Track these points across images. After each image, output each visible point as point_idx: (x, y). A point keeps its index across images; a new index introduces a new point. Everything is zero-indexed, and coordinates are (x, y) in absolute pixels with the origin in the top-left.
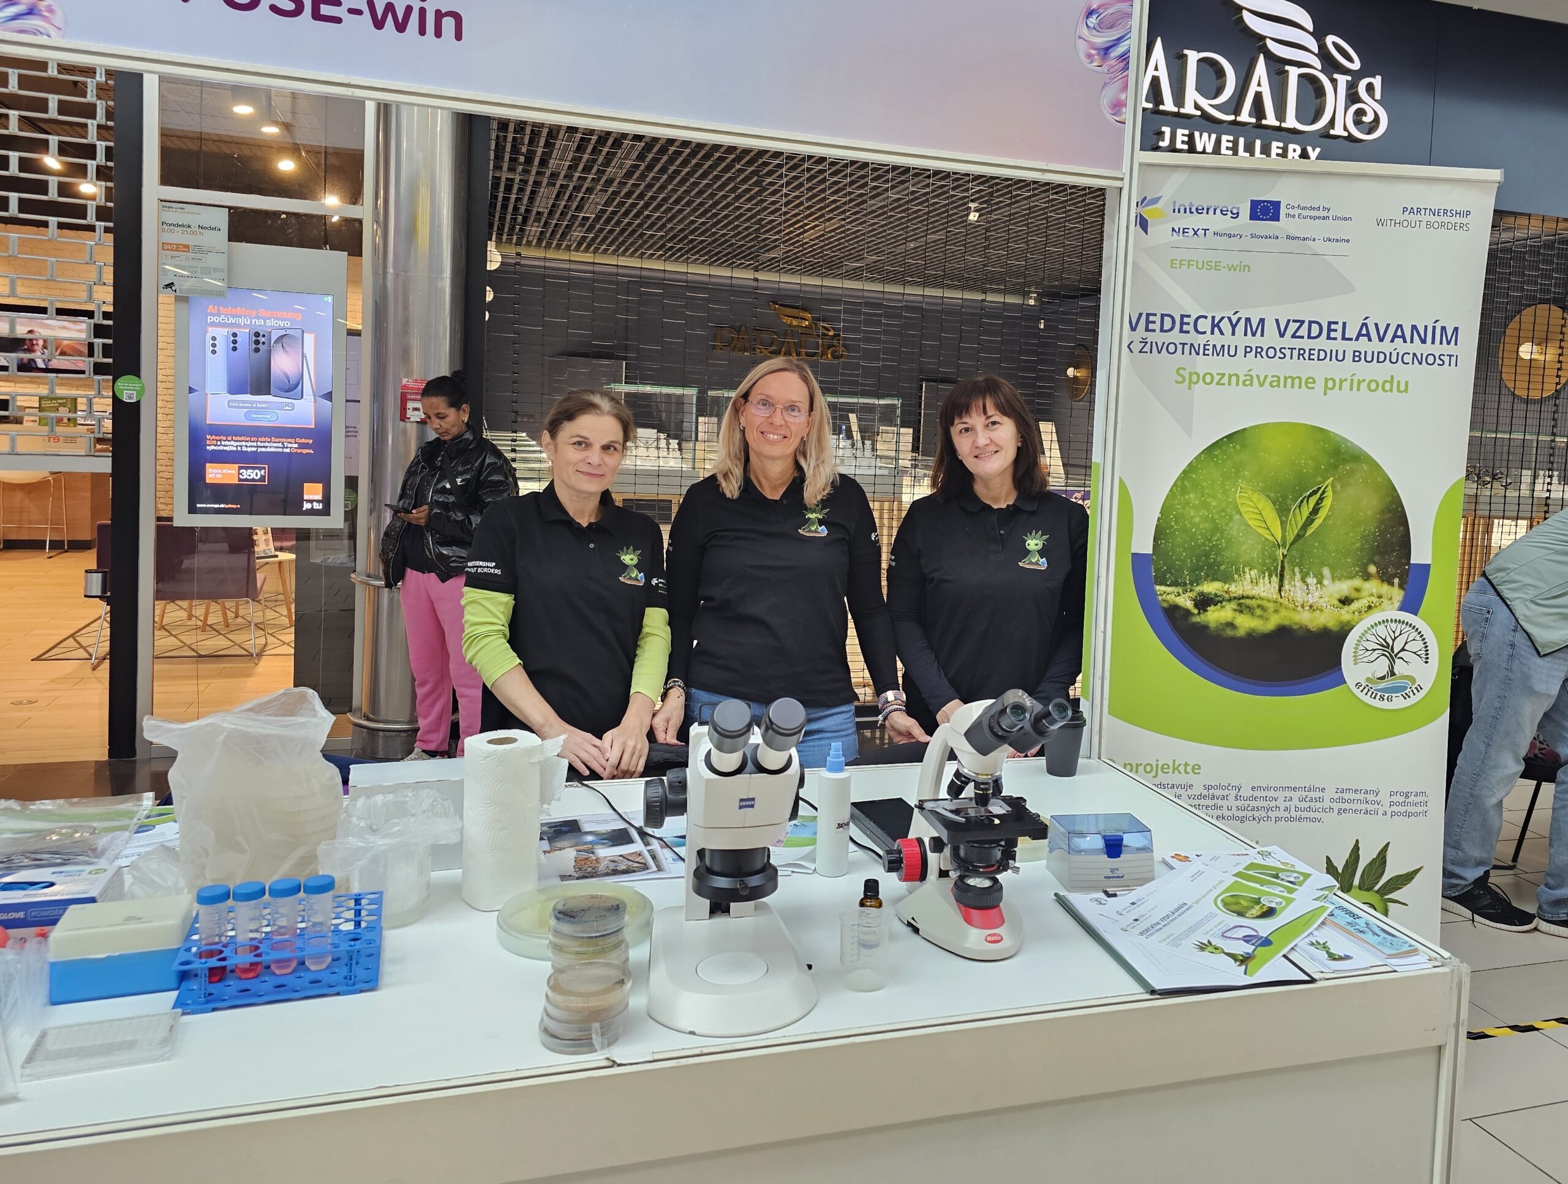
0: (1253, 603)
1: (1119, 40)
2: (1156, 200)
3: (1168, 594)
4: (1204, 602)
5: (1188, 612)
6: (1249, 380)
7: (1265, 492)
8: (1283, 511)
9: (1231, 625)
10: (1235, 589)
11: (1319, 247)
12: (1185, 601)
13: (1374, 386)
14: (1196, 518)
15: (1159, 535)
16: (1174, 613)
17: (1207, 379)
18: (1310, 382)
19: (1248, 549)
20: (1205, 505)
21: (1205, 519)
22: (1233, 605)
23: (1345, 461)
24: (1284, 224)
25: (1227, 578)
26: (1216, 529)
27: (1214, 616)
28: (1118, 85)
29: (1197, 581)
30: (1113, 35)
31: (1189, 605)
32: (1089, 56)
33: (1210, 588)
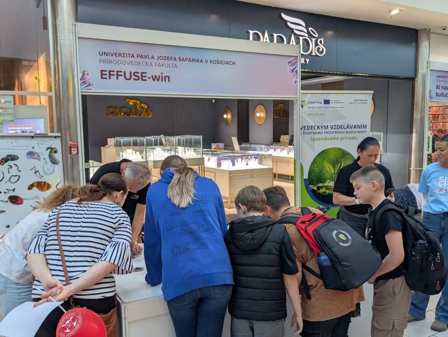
0: (329, 187)
1: (295, 68)
2: (304, 101)
3: (312, 187)
4: (319, 188)
5: (316, 191)
6: (326, 139)
7: (330, 163)
8: (334, 167)
9: (325, 192)
10: (325, 185)
11: (338, 109)
12: (315, 188)
13: (350, 138)
14: (316, 170)
15: (310, 174)
16: (313, 191)
17: (317, 139)
18: (338, 138)
19: (327, 175)
20: (318, 167)
21: (318, 170)
22: (325, 188)
23: (345, 155)
24: (331, 105)
25: (323, 183)
26: (320, 172)
27: (321, 191)
28: (295, 78)
29: (317, 184)
30: (294, 67)
31: (316, 189)
32: (290, 72)
33: (320, 185)
